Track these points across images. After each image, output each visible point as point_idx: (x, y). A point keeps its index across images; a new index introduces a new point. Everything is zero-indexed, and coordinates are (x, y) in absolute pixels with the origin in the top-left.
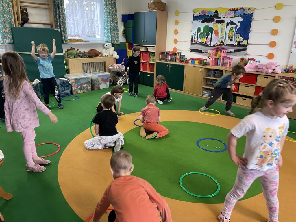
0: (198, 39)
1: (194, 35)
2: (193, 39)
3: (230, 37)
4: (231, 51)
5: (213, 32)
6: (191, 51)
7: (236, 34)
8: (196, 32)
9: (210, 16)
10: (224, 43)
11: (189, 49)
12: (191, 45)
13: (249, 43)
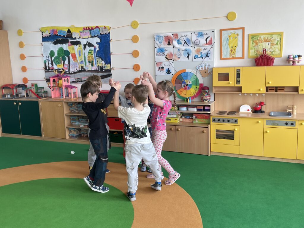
0: (52, 65)
1: (47, 60)
2: (47, 65)
3: (91, 62)
5: (70, 56)
6: (47, 82)
7: (96, 58)
8: (48, 57)
9: (62, 36)
10: (85, 69)
11: (44, 78)
12: (45, 74)
13: (113, 68)
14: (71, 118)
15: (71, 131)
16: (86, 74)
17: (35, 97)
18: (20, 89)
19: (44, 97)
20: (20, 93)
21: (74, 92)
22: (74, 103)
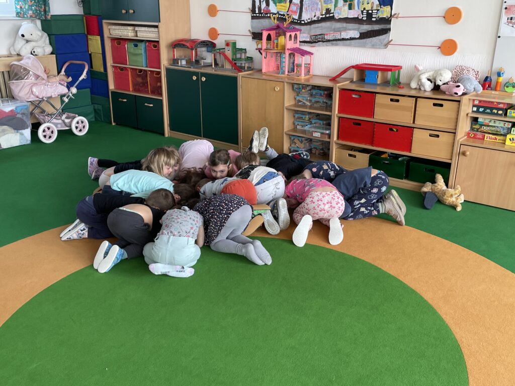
0: (268, 4)
2: (257, 4)
4: (353, 36)
6: (253, 38)
10: (334, 16)
11: (249, 31)
12: (251, 22)
13: (395, 14)
14: (297, 116)
15: (295, 140)
16: (333, 27)
17: (231, 68)
18: (203, 51)
19: (246, 68)
20: (202, 59)
21: (307, 64)
22: (305, 86)
